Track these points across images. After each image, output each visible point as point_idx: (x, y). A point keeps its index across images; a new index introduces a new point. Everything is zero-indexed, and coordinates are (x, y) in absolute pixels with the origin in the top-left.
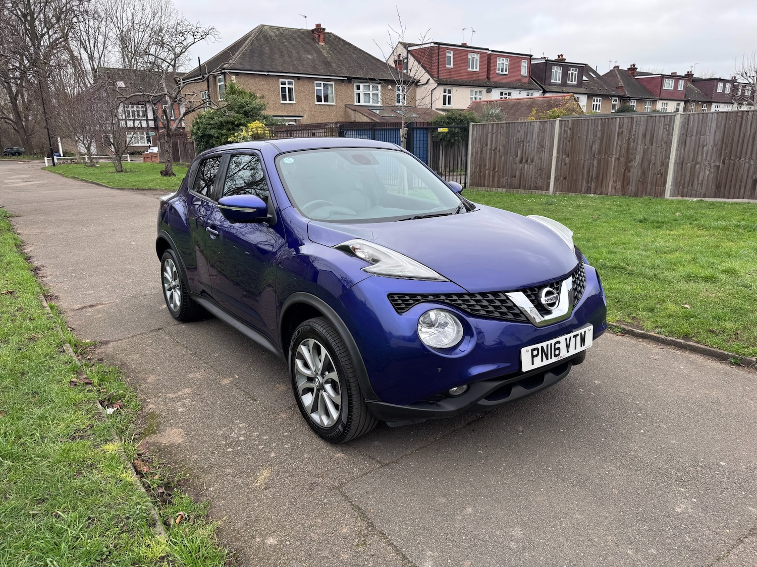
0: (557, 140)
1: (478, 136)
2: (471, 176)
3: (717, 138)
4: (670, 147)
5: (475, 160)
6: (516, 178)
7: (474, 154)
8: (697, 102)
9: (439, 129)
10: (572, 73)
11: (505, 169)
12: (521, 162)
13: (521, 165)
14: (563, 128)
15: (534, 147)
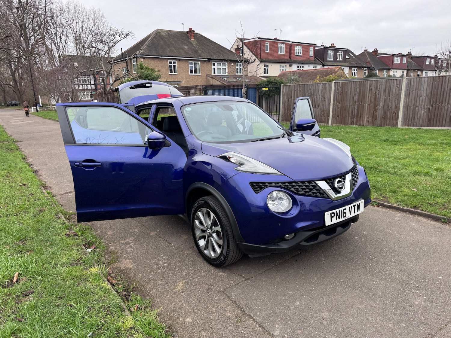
0: (333, 94)
1: (286, 92)
2: (282, 115)
3: (428, 92)
4: (400, 97)
8: (414, 70)
9: (263, 88)
10: (340, 54)
14: (336, 87)
15: (320, 98)
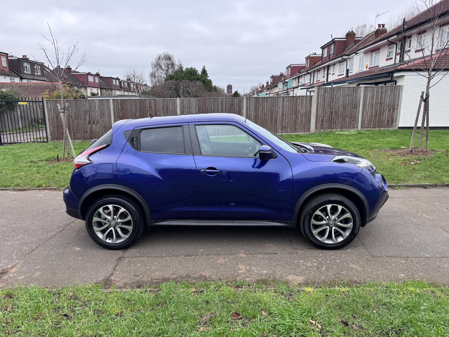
0: (113, 110)
1: (52, 108)
2: (51, 133)
5: (52, 123)
6: (88, 133)
7: (51, 119)
9: (19, 103)
10: (37, 68)
11: (78, 128)
12: (90, 123)
13: (90, 125)
14: (115, 104)
15: (98, 114)
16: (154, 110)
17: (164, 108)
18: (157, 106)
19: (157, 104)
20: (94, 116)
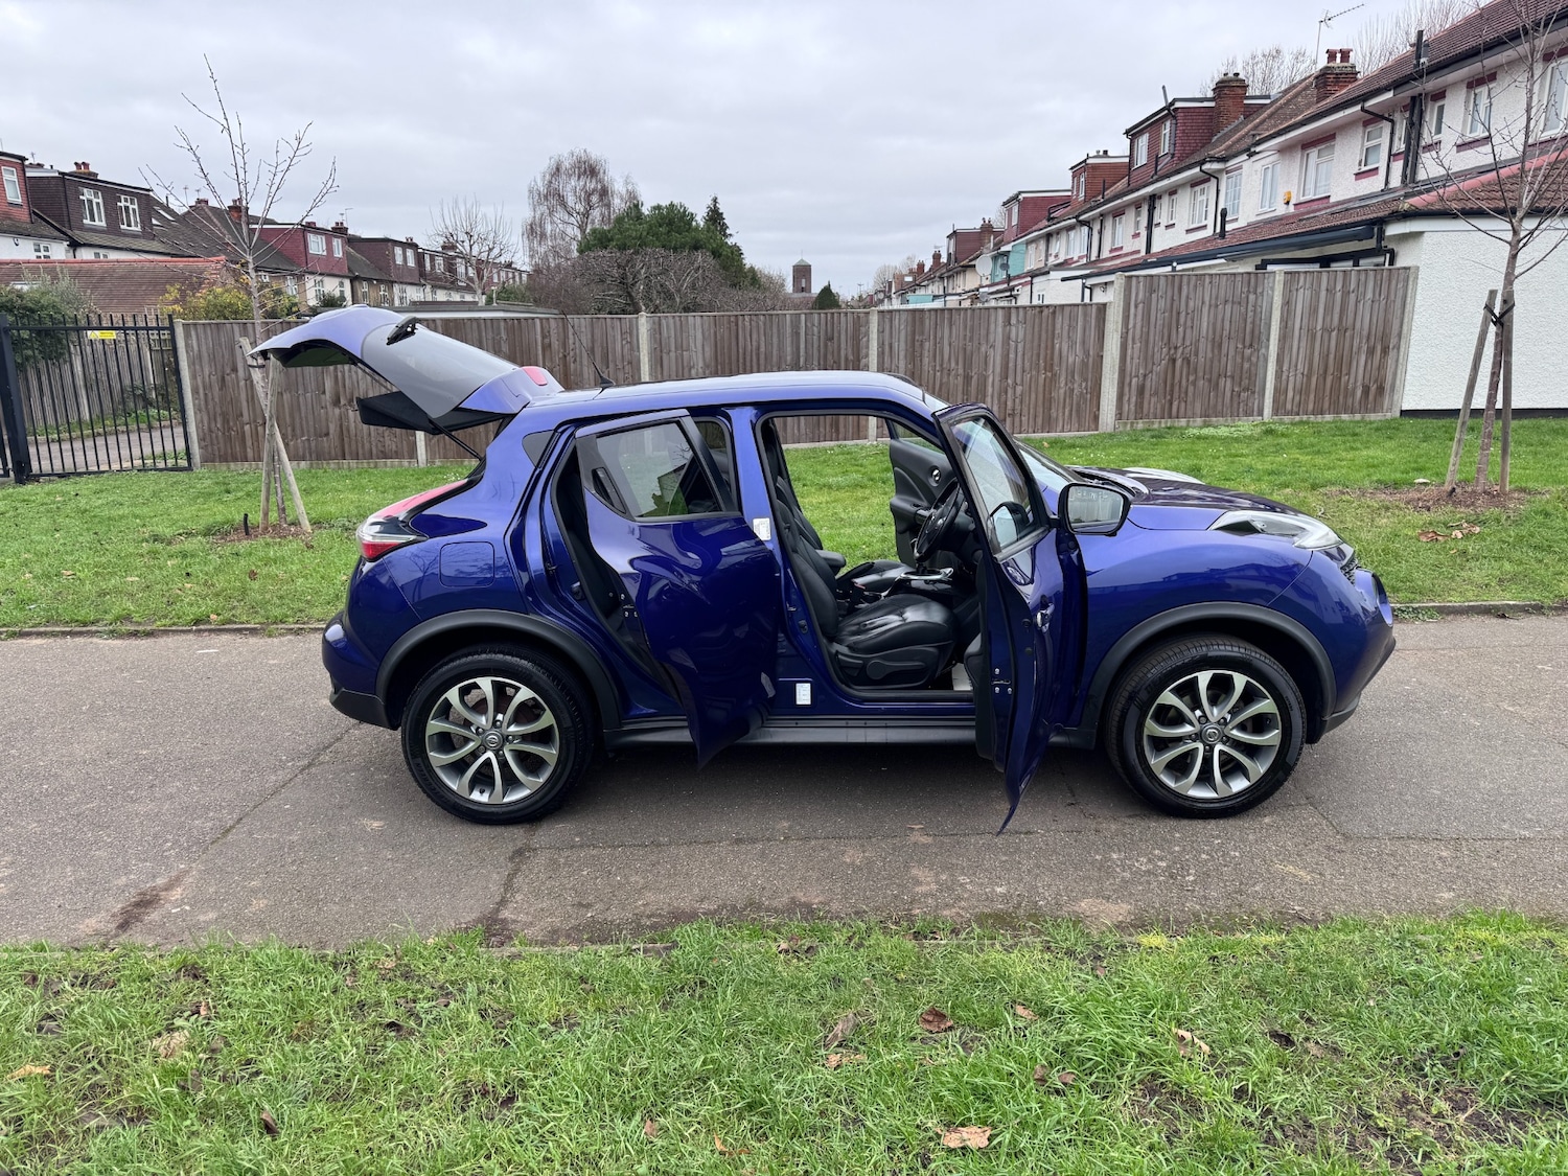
1: (204, 349)
2: (201, 439)
5: (206, 404)
6: (331, 436)
7: (201, 390)
8: (369, 280)
9: (89, 332)
10: (127, 208)
11: (297, 421)
12: (336, 402)
13: (337, 411)
16: (561, 355)
17: (596, 349)
18: (571, 341)
19: (571, 336)
20: (350, 377)
